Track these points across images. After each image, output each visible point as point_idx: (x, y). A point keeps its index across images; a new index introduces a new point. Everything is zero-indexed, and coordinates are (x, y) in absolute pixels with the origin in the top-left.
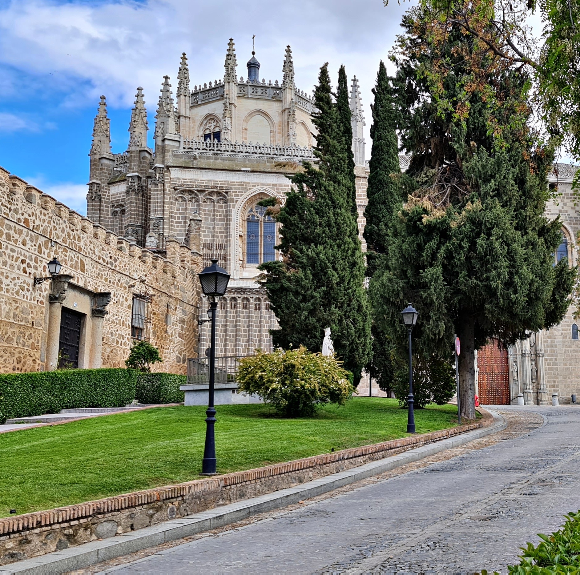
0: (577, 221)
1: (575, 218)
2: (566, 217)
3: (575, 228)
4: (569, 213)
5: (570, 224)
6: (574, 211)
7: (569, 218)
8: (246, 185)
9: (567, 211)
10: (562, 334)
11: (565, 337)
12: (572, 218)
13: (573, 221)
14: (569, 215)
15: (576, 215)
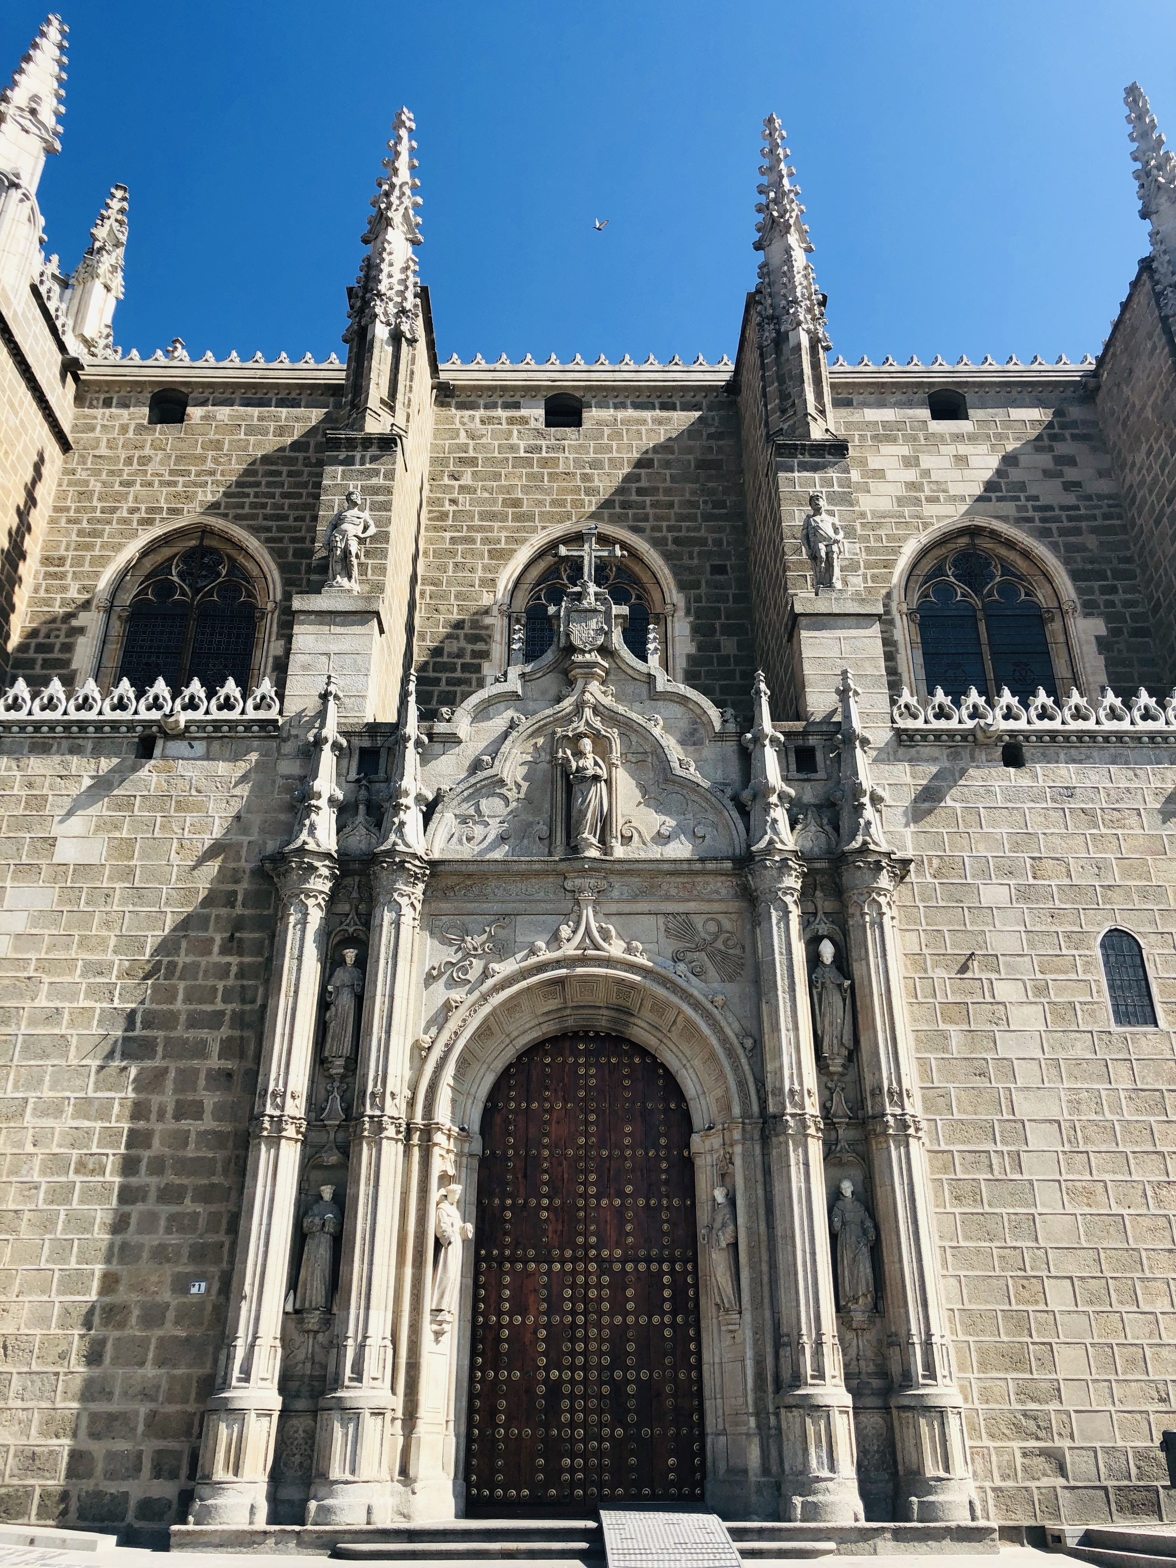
0: (1080, 518)
1: (1063, 508)
2: (1020, 509)
3: (1069, 547)
4: (1032, 491)
5: (1043, 534)
6: (1057, 483)
7: (1035, 509)
9: (1022, 487)
10: (1040, 991)
11: (1060, 1014)
12: (1050, 508)
13: (1057, 519)
14: (1036, 498)
15: (1070, 499)
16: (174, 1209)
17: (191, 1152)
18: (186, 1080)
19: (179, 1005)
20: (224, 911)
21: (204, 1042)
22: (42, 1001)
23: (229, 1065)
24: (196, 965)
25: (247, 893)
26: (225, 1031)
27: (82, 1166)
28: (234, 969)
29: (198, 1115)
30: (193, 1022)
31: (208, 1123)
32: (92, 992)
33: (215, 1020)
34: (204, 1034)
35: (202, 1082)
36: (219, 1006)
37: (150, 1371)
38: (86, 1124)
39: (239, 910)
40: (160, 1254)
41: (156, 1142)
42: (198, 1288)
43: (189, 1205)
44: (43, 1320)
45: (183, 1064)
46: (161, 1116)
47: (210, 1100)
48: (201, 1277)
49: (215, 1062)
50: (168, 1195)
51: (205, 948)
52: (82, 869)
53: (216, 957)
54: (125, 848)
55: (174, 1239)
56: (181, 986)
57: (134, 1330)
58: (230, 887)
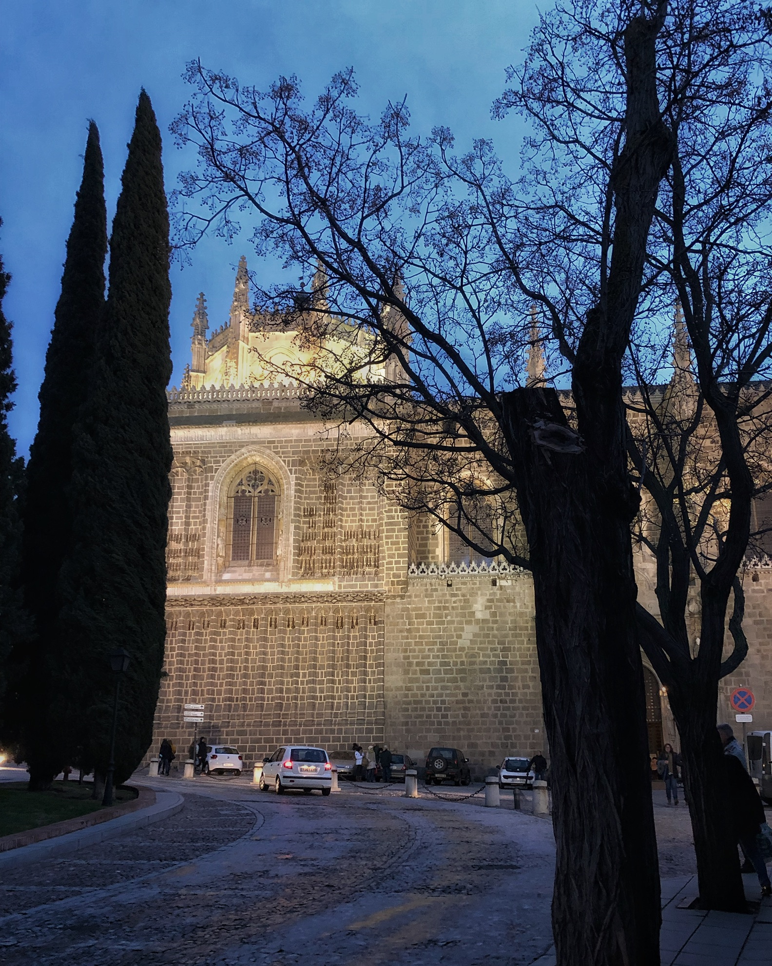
8: (231, 446)
16: (527, 712)
17: (528, 698)
18: (524, 679)
19: (518, 659)
20: (526, 632)
21: (527, 669)
22: (481, 659)
23: (534, 675)
24: (521, 647)
25: (531, 627)
26: (532, 666)
27: (501, 701)
28: (531, 649)
29: (528, 687)
30: (523, 663)
31: (531, 690)
32: (495, 656)
33: (529, 663)
34: (526, 666)
35: (528, 679)
36: (529, 659)
37: (529, 750)
38: (500, 691)
39: (530, 632)
40: (525, 723)
41: (519, 695)
42: (537, 731)
43: (530, 711)
44: (500, 739)
45: (522, 675)
46: (519, 688)
47: (531, 684)
48: (537, 728)
49: (530, 674)
50: (524, 708)
51: (522, 642)
52: (484, 621)
53: (526, 645)
54: (494, 614)
55: (529, 719)
56: (518, 653)
57: (523, 740)
58: (526, 625)
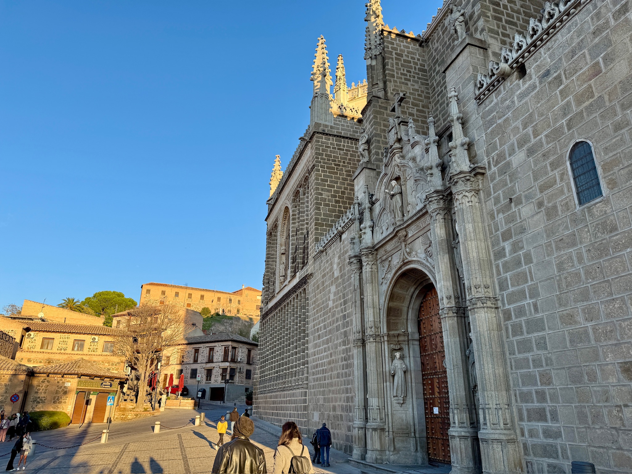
10: (540, 204)
11: (551, 213)
22: (337, 316)
52: (337, 278)
